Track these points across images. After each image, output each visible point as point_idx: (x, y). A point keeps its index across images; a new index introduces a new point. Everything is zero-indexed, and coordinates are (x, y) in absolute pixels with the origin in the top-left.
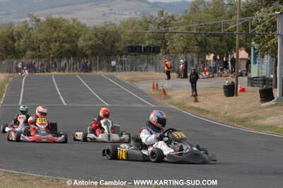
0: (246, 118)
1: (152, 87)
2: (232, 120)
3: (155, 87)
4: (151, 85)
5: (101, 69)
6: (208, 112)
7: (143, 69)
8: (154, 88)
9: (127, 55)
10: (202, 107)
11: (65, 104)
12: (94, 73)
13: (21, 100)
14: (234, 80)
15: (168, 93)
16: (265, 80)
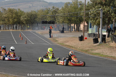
0: (88, 50)
5: (29, 29)
6: (73, 47)
9: (40, 23)
10: (70, 45)
11: (17, 43)
15: (57, 39)
16: (94, 35)
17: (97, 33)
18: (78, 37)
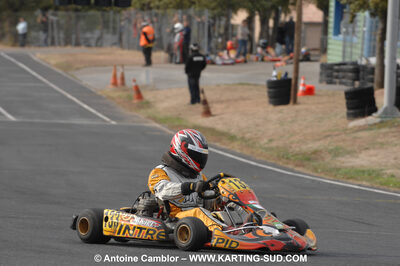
0: (315, 152)
1: (111, 80)
2: (284, 155)
3: (119, 82)
4: (109, 77)
6: (232, 138)
7: (93, 42)
8: (115, 83)
9: (57, 9)
10: (220, 127)
14: (290, 69)
15: (147, 96)
16: (358, 71)
17: (373, 61)
18: (264, 83)
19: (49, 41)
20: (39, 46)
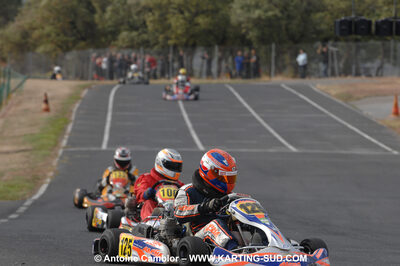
1: (392, 110)
5: (280, 70)
7: (373, 72)
8: (396, 113)
9: (337, 40)
11: (202, 147)
12: (264, 80)
13: (106, 137)
19: (329, 71)
20: (320, 77)
